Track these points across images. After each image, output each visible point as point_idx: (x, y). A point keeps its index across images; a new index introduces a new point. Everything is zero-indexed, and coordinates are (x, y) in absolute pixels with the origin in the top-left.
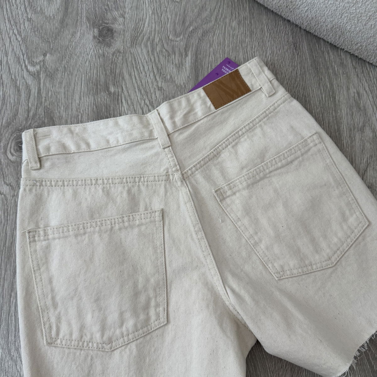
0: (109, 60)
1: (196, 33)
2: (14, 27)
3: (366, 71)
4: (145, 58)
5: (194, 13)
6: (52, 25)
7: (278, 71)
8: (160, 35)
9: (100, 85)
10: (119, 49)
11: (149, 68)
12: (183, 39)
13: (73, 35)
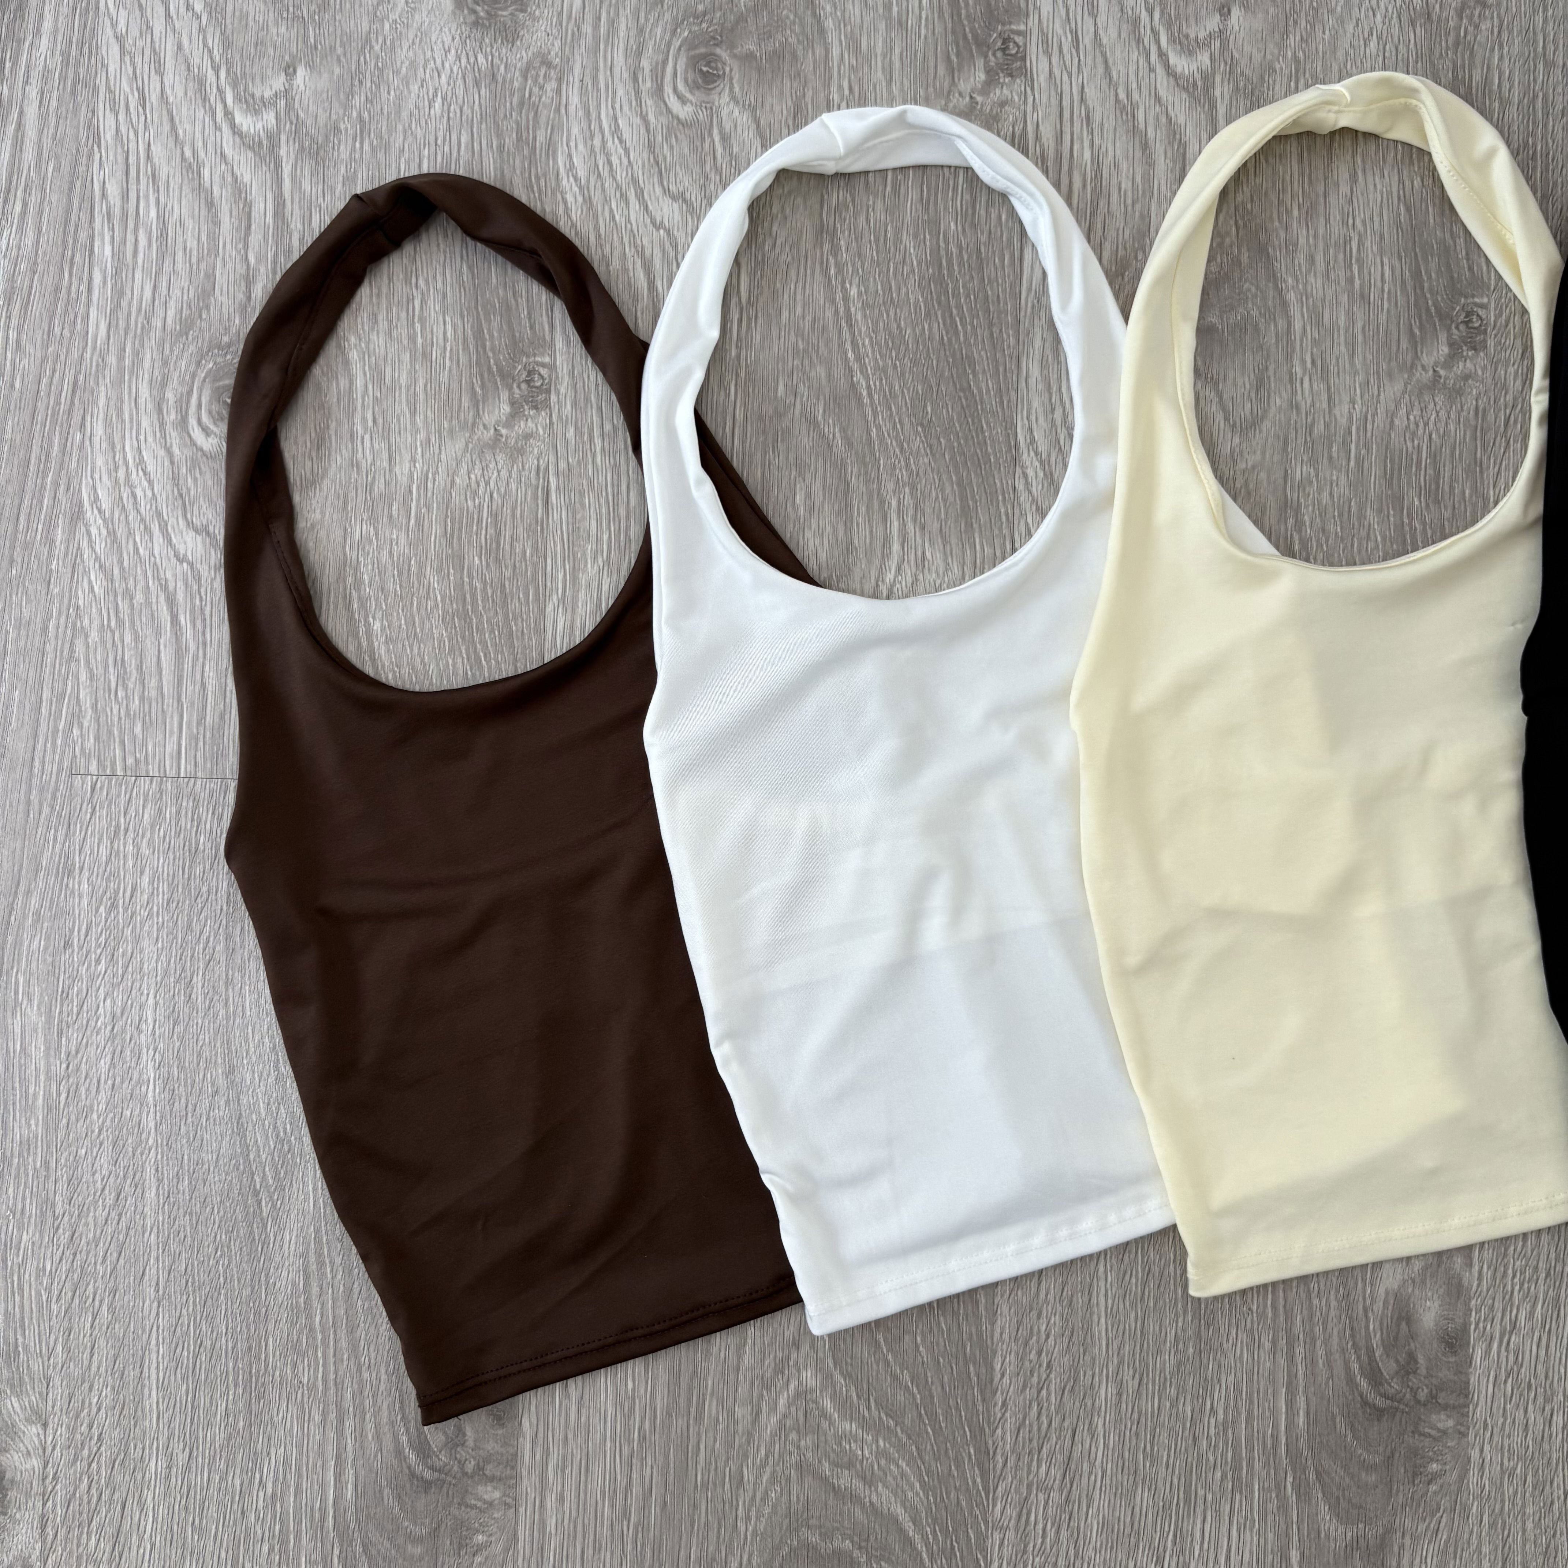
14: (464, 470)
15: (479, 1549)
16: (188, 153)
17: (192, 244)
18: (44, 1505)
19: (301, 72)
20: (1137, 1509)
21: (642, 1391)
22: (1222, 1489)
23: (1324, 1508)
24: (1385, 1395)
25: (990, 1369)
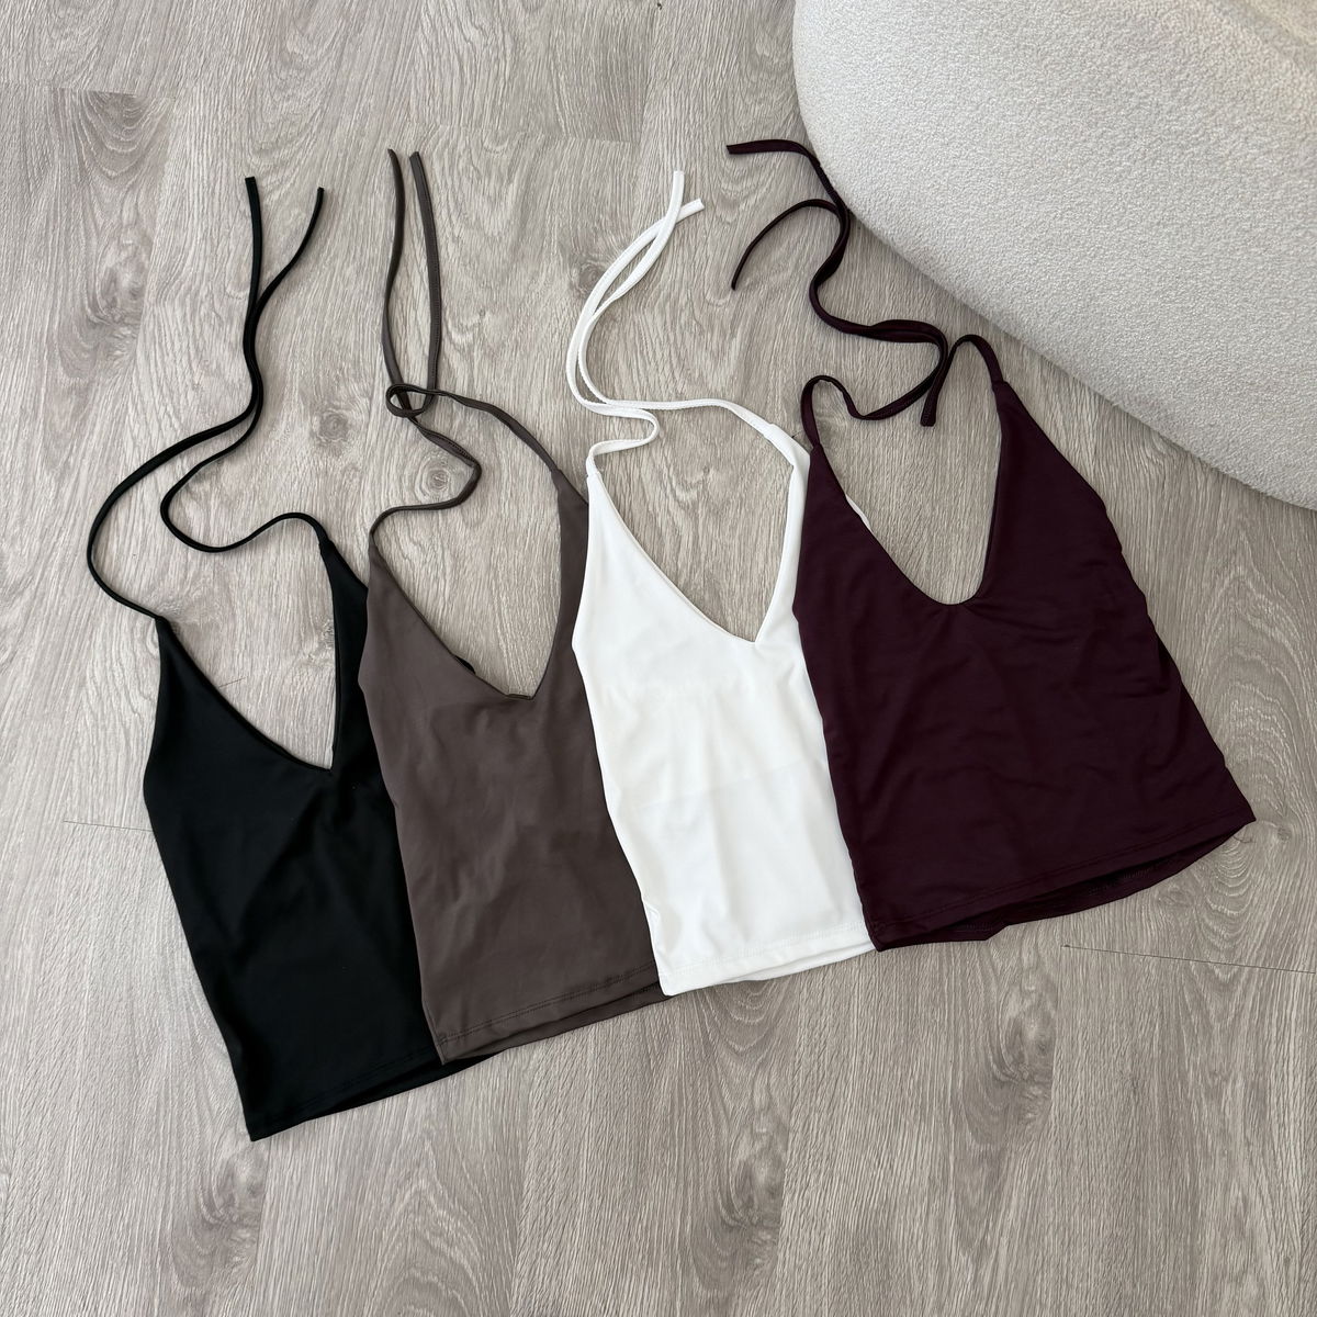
3: (1065, 390)
4: (658, 336)
8: (689, 291)
11: (663, 355)
14: (290, 676)
15: (236, 1264)
17: (159, 546)
18: (5, 1219)
20: (595, 1272)
21: (333, 1183)
22: (642, 1265)
23: (696, 1279)
24: (734, 1219)
25: (522, 1187)
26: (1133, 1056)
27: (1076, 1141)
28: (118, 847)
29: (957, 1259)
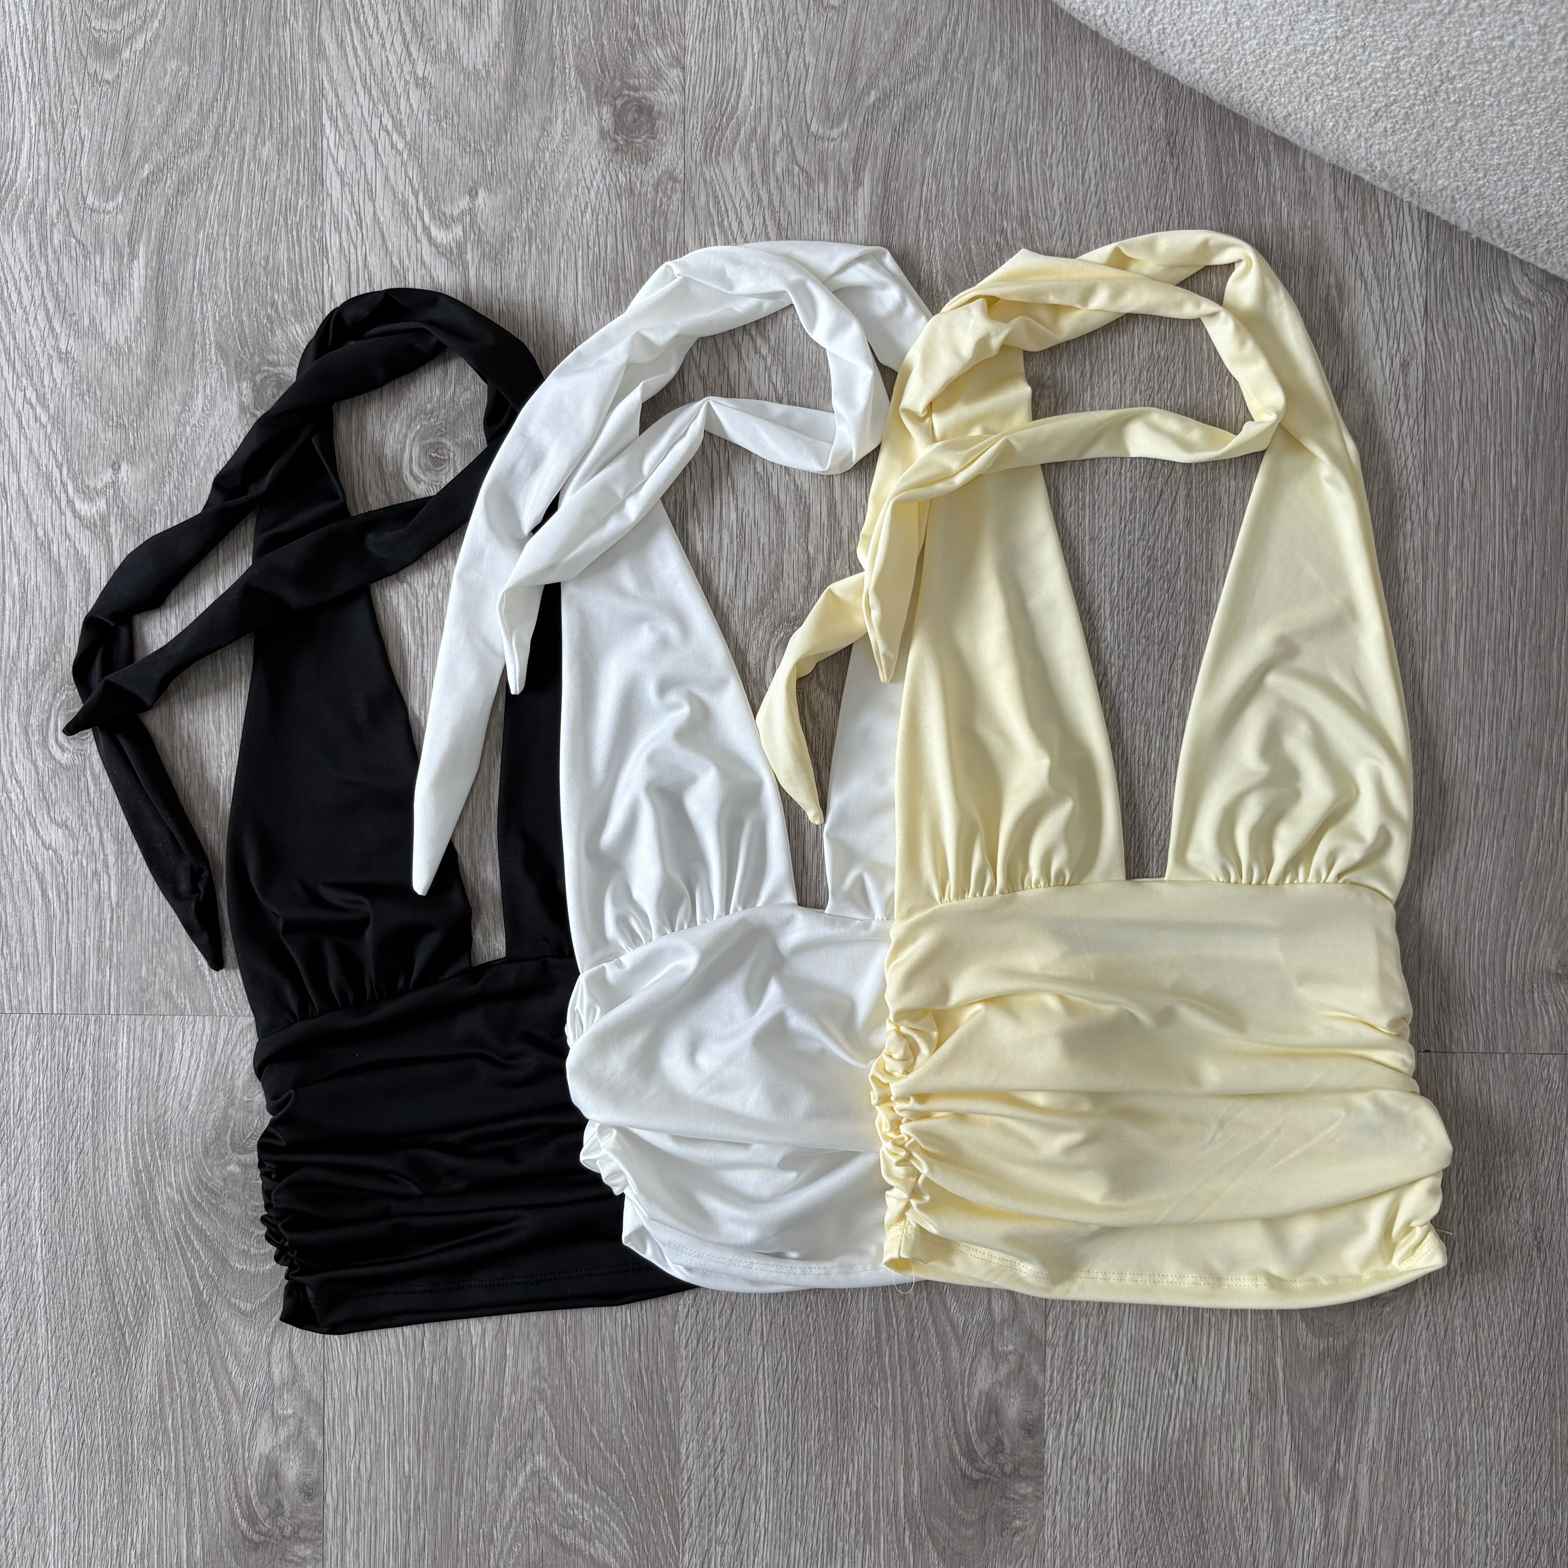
0: (647, 205)
1: (887, 111)
2: (381, 109)
3: (1373, 216)
4: (744, 195)
5: (882, 45)
6: (484, 97)
7: (1113, 225)
8: (784, 121)
9: (625, 280)
10: (671, 168)
11: (754, 225)
12: (850, 131)
13: (544, 129)
16: (41, 533)
17: (46, 603)
19: (124, 467)
20: (792, 1558)
21: (416, 1471)
22: (856, 1543)
23: (934, 1555)
24: (980, 1470)
25: (678, 1453)
26: (1533, 1196)
27: (1457, 1322)
28: (53, 1040)
29: (1298, 1497)
